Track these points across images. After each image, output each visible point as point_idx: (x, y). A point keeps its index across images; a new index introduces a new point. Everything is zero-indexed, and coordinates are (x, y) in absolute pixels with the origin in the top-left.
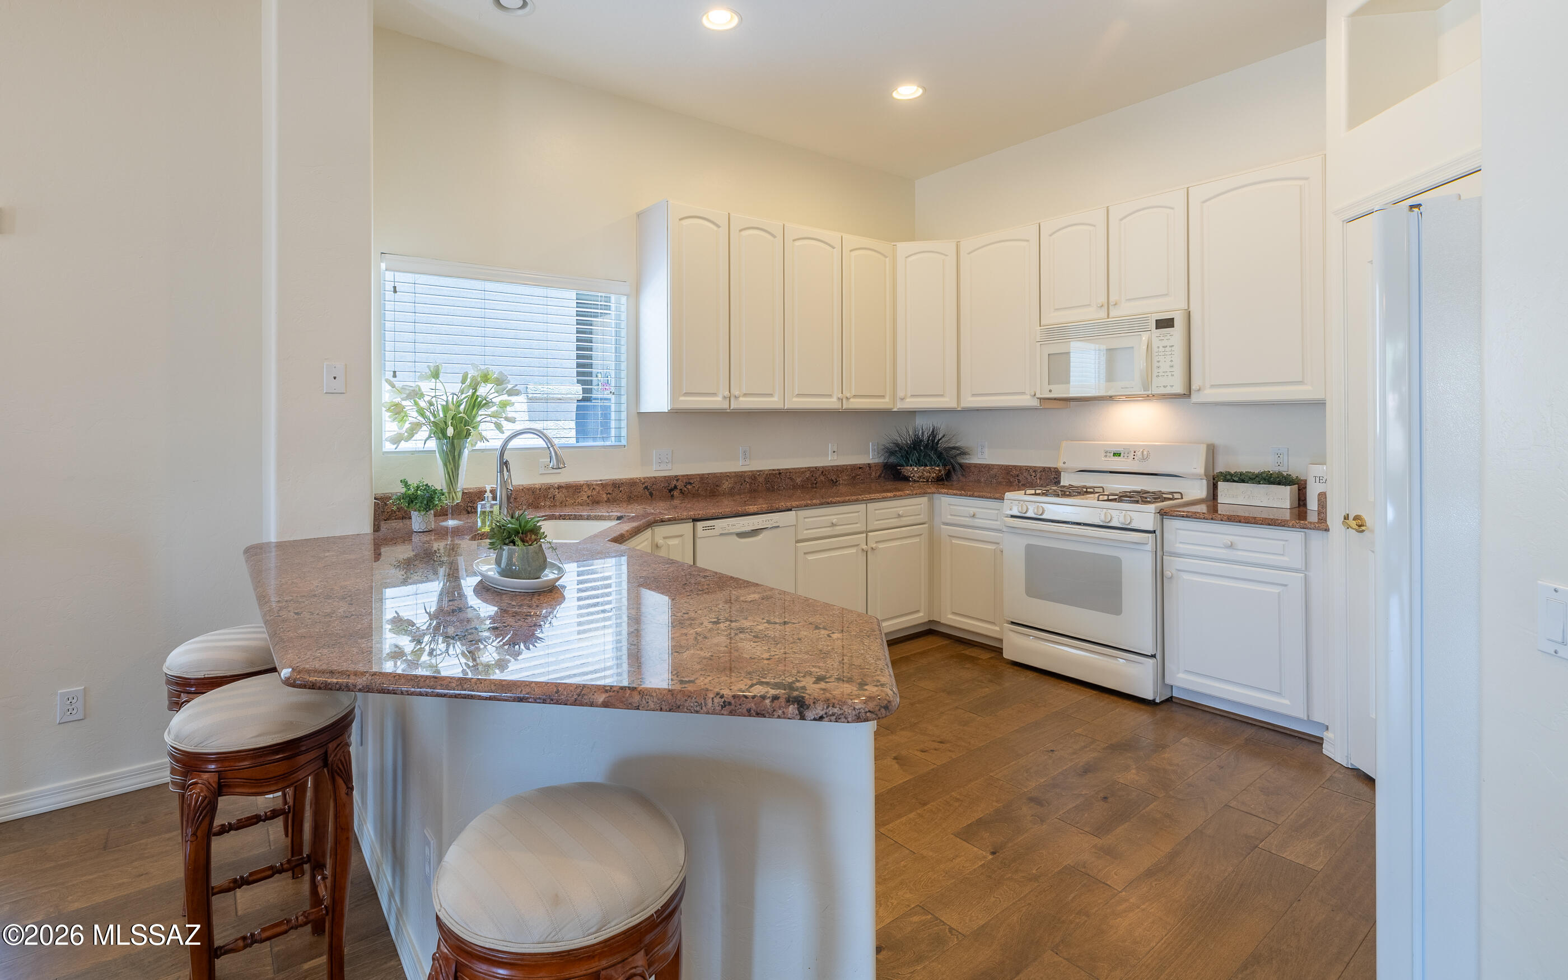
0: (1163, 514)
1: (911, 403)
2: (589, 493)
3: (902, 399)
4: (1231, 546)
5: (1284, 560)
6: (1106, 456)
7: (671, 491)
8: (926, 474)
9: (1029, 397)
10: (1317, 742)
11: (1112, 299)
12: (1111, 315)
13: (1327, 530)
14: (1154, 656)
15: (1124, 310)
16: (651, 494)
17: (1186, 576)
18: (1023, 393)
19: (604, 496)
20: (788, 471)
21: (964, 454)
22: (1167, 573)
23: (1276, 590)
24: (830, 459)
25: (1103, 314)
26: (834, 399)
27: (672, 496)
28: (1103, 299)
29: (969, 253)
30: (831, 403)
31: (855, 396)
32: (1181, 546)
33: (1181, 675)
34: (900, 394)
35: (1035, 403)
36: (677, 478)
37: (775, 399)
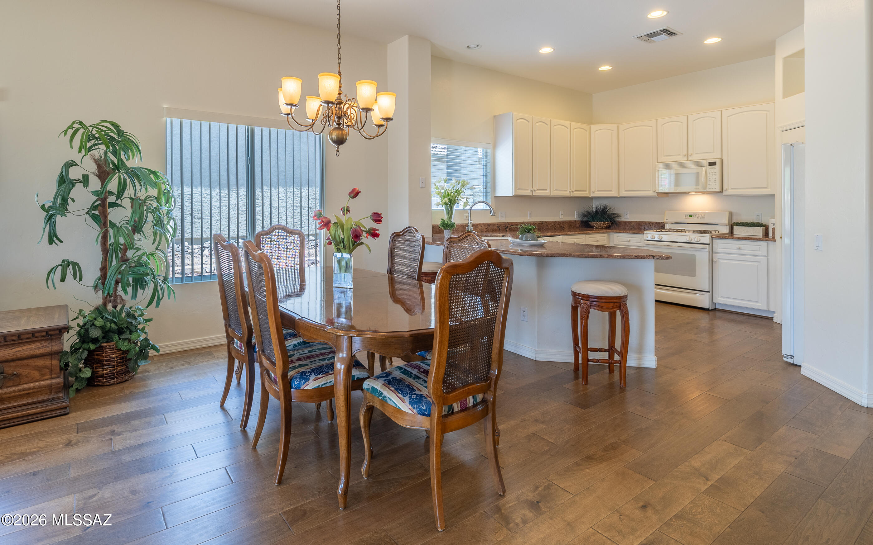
0: (712, 237)
1: (597, 194)
2: (480, 228)
3: (593, 192)
4: (739, 249)
5: (760, 253)
6: (686, 217)
7: (506, 228)
8: (602, 225)
9: (651, 192)
10: (771, 319)
11: (690, 153)
12: (689, 159)
13: (775, 241)
14: (709, 292)
15: (695, 157)
16: (500, 229)
17: (721, 261)
18: (650, 190)
19: (485, 229)
20: (546, 222)
21: (618, 216)
22: (714, 260)
23: (756, 264)
24: (560, 218)
25: (685, 159)
26: (568, 192)
27: (506, 230)
28: (686, 153)
29: (624, 130)
30: (566, 194)
31: (575, 191)
32: (720, 249)
33: (720, 299)
34: (593, 190)
35: (655, 194)
36: (508, 223)
37: (548, 191)
